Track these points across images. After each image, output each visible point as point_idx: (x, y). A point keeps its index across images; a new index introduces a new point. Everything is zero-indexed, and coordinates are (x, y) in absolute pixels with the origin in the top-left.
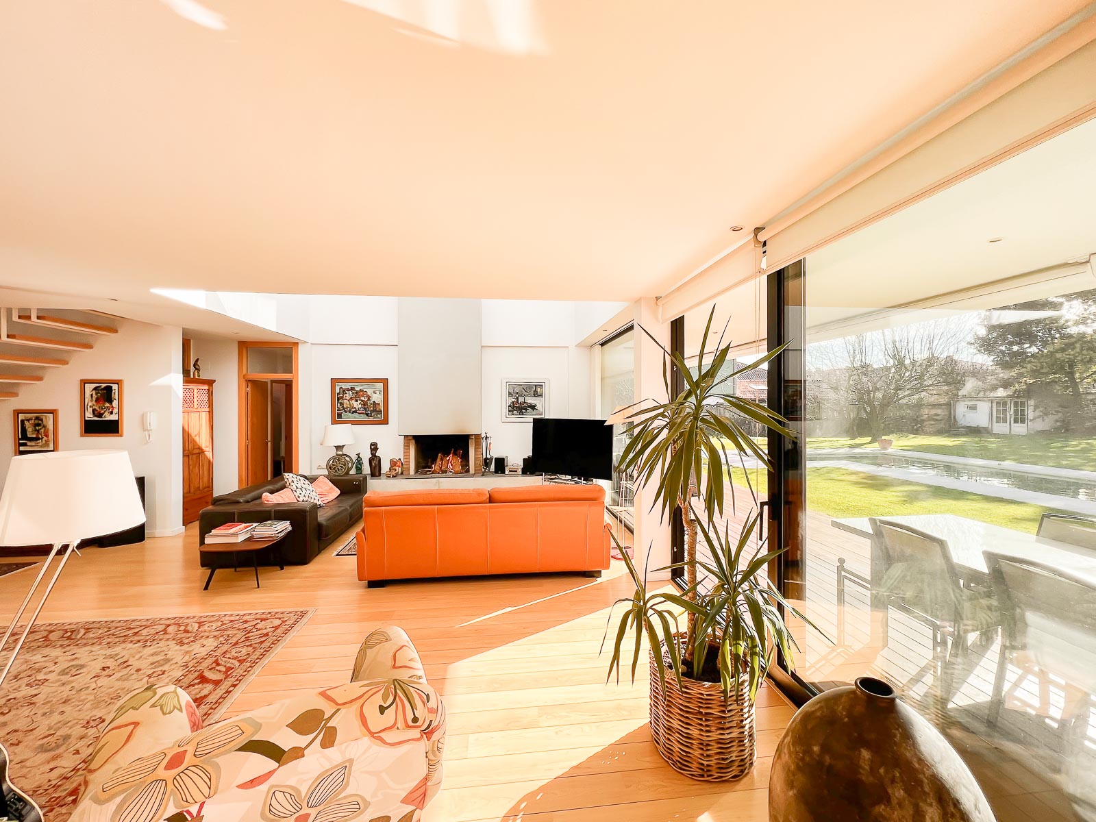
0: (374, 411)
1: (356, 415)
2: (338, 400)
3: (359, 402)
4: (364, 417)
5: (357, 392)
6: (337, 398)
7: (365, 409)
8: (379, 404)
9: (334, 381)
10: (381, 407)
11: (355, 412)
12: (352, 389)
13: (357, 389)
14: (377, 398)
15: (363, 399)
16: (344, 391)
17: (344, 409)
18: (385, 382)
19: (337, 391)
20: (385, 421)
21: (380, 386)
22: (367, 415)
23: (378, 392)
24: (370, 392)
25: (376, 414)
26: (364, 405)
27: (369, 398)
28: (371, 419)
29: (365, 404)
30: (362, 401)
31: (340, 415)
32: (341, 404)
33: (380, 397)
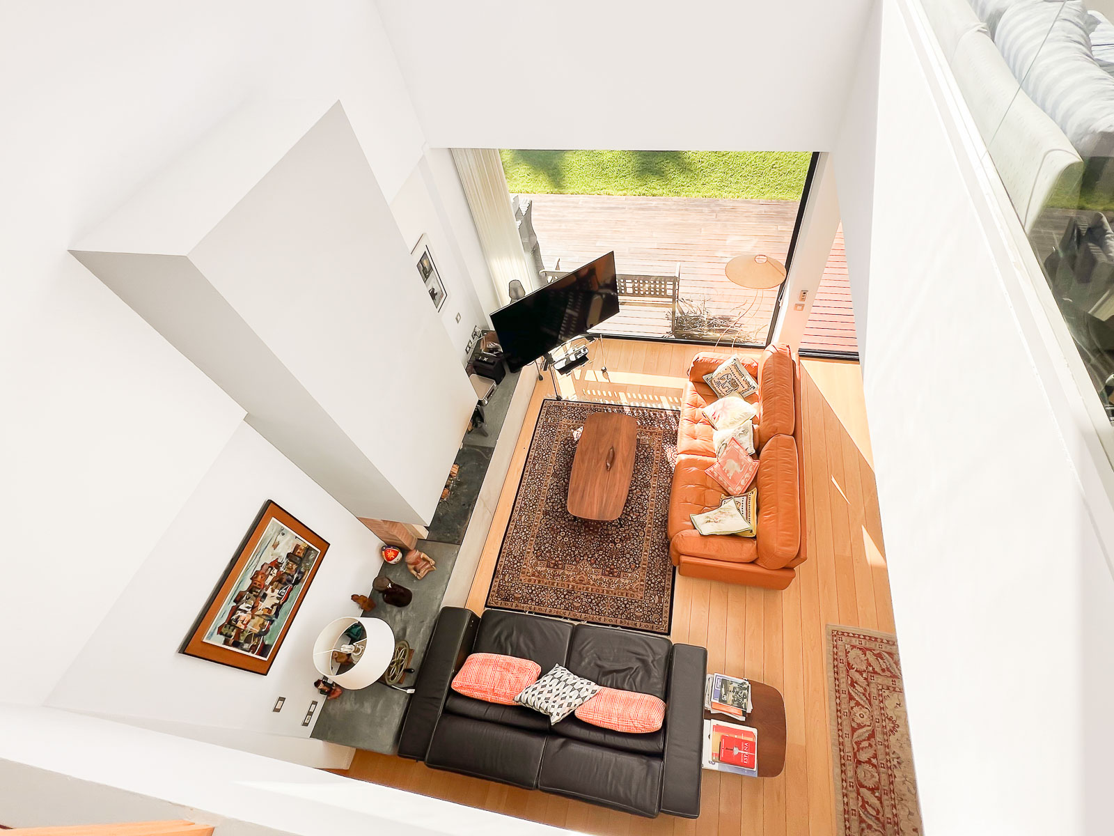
2: (236, 644)
3: (269, 592)
4: (295, 592)
5: (251, 590)
10: (304, 543)
11: (279, 607)
12: (238, 600)
14: (286, 546)
15: (270, 579)
17: (259, 635)
18: (270, 509)
20: (324, 545)
22: (297, 582)
23: (280, 537)
30: (271, 583)
32: (248, 639)
33: (288, 537)
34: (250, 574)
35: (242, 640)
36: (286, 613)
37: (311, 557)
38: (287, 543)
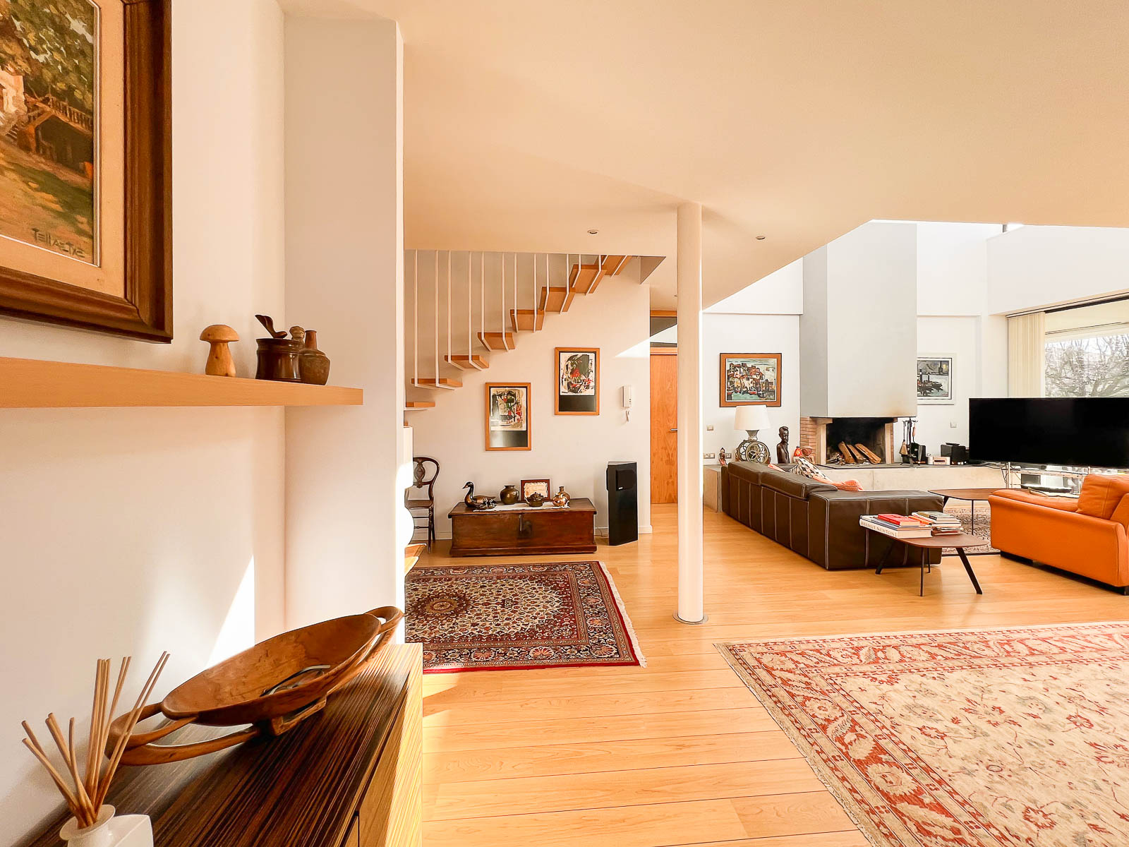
0: (767, 391)
1: (747, 396)
2: (728, 379)
3: (751, 380)
4: (755, 397)
5: (748, 369)
6: (726, 376)
7: (757, 388)
8: (771, 383)
9: (723, 357)
10: (774, 387)
11: (746, 392)
12: (744, 365)
13: (749, 365)
14: (770, 376)
15: (755, 377)
16: (735, 367)
17: (734, 388)
18: (779, 356)
19: (728, 368)
20: (778, 404)
21: (773, 361)
22: (759, 395)
23: (771, 369)
24: (762, 369)
25: (769, 394)
26: (756, 384)
27: (761, 375)
28: (763, 400)
29: (756, 382)
30: (754, 379)
31: (730, 396)
32: (732, 383)
33: (773, 375)
34: (753, 364)
35: (730, 379)
36: (746, 399)
37: (771, 397)
38: (771, 376)
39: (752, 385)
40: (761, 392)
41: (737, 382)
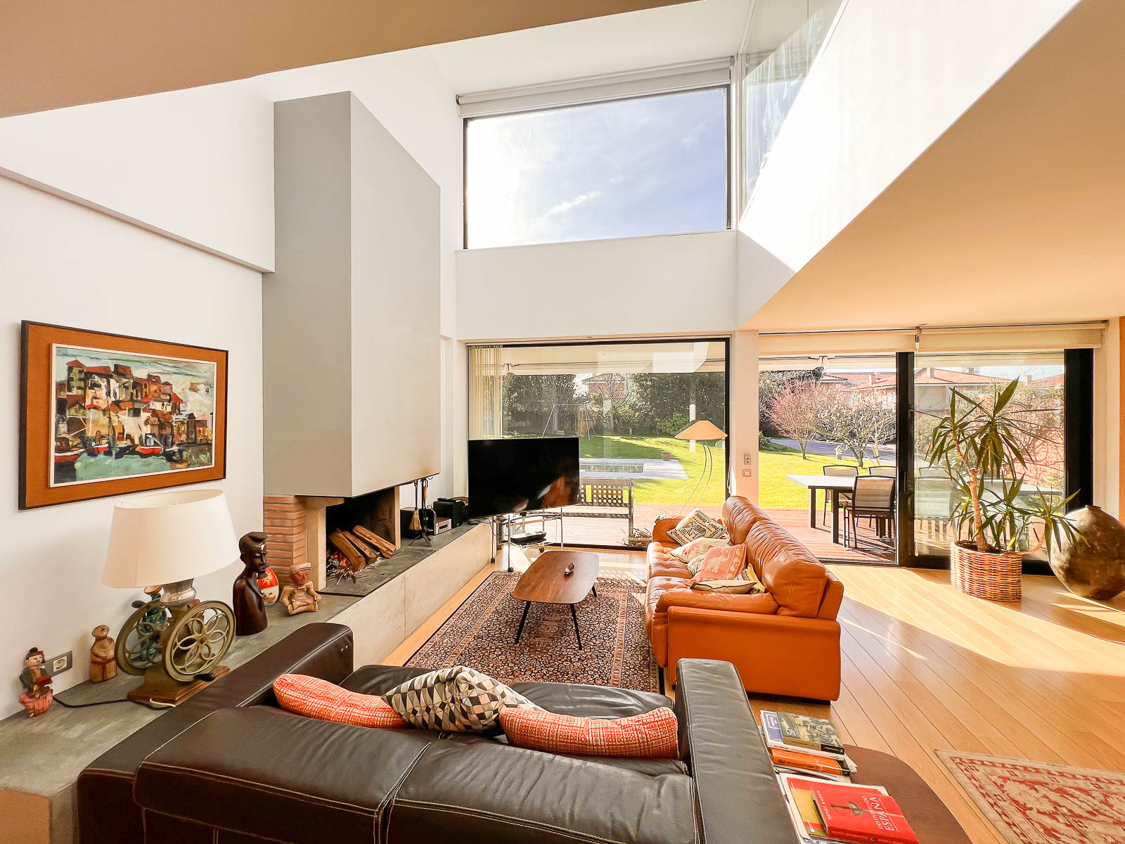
0: (192, 443)
1: (134, 462)
2: (62, 406)
3: (144, 415)
5: (137, 384)
6: (49, 399)
7: (164, 439)
8: (203, 423)
10: (211, 433)
11: (130, 450)
12: (121, 371)
13: (140, 373)
14: (199, 404)
15: (157, 406)
16: (86, 374)
17: (85, 442)
18: (222, 357)
19: (59, 372)
20: (217, 472)
23: (202, 388)
24: (179, 386)
26: (161, 426)
27: (176, 402)
28: (181, 468)
29: (162, 423)
30: (154, 413)
33: (208, 402)
34: (153, 370)
35: (71, 413)
38: (202, 404)
39: (147, 430)
40: (175, 448)
41: (95, 423)
